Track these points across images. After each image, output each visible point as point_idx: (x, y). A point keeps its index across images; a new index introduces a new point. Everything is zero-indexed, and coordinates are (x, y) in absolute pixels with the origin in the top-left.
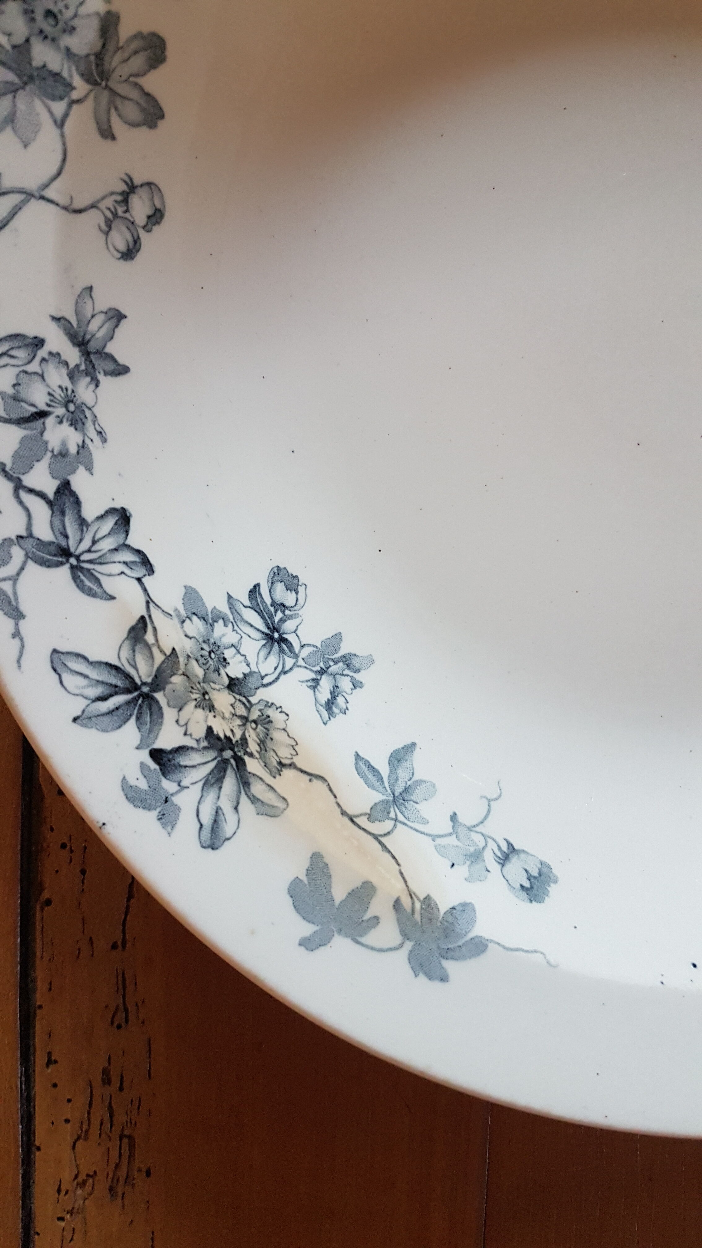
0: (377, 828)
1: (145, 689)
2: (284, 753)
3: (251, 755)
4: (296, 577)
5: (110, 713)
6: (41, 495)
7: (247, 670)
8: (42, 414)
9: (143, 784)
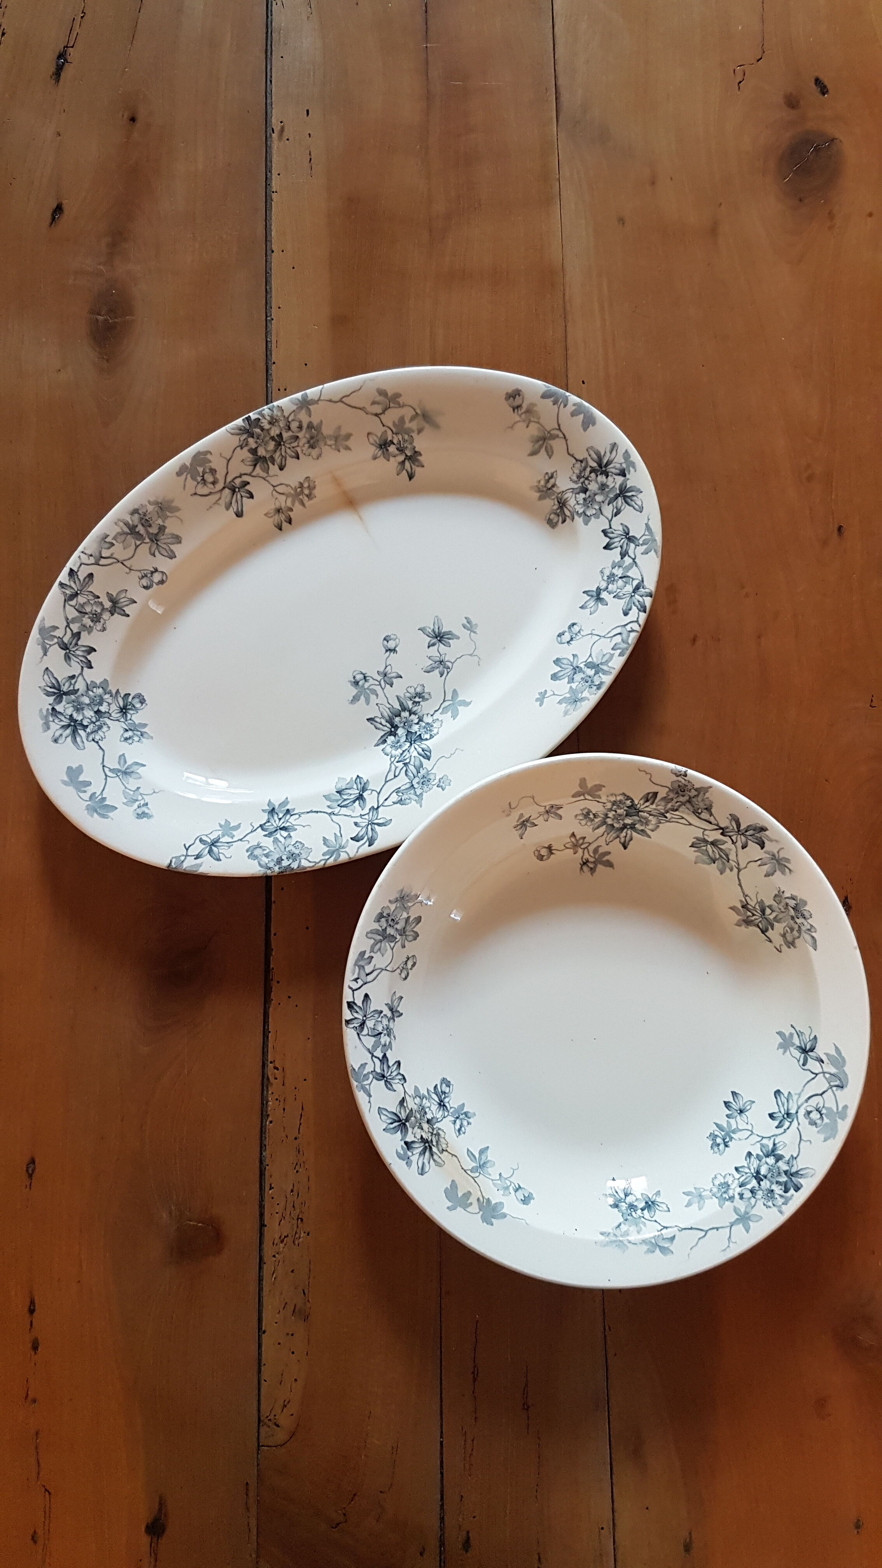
0: (473, 1175)
1: (403, 1121)
2: (444, 1146)
3: (434, 1146)
4: (450, 1082)
5: (393, 1128)
6: (378, 1058)
7: (432, 1116)
8: (381, 1033)
9: (402, 1152)
